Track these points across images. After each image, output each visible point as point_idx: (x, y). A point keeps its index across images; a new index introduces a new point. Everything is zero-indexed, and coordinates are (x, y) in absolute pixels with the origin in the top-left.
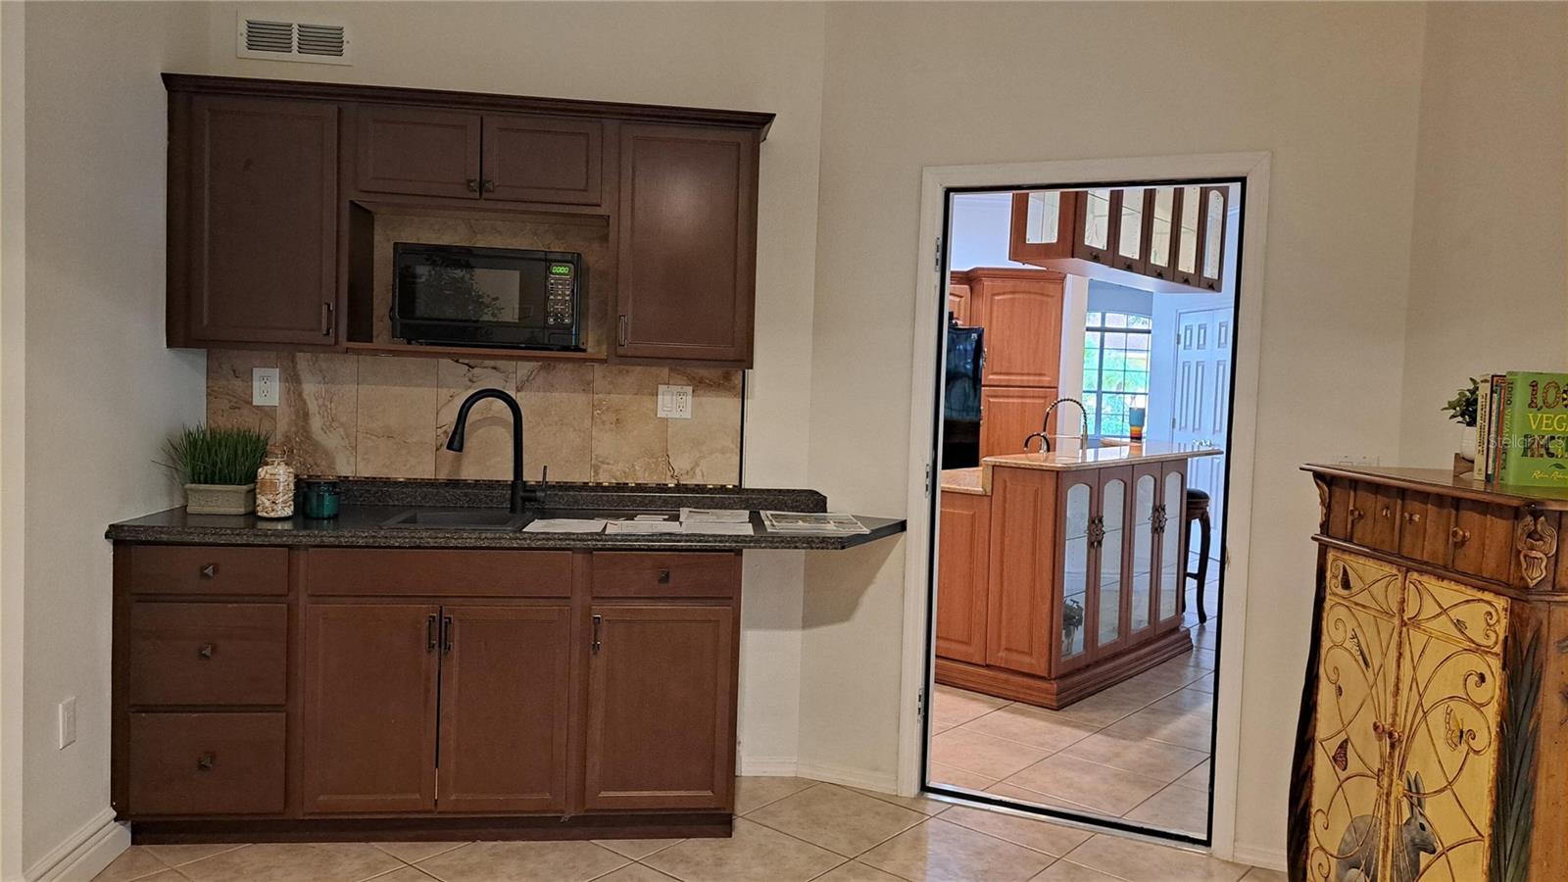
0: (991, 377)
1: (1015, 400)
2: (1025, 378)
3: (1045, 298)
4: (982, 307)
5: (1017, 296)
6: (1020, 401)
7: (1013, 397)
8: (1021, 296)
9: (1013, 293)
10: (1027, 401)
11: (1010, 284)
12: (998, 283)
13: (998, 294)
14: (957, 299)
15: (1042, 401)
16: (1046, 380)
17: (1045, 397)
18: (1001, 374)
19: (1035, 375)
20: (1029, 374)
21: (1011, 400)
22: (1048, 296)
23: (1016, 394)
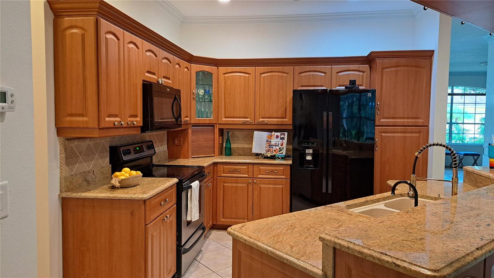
0: (382, 120)
1: (399, 135)
2: (406, 120)
3: (418, 69)
4: (377, 76)
5: (399, 68)
6: (402, 135)
7: (398, 132)
8: (402, 68)
9: (397, 66)
10: (408, 135)
11: (394, 61)
12: (387, 61)
13: (387, 68)
14: (361, 74)
15: (417, 135)
16: (420, 121)
17: (420, 132)
18: (389, 118)
19: (412, 118)
20: (408, 118)
21: (396, 135)
22: (420, 67)
23: (400, 131)
